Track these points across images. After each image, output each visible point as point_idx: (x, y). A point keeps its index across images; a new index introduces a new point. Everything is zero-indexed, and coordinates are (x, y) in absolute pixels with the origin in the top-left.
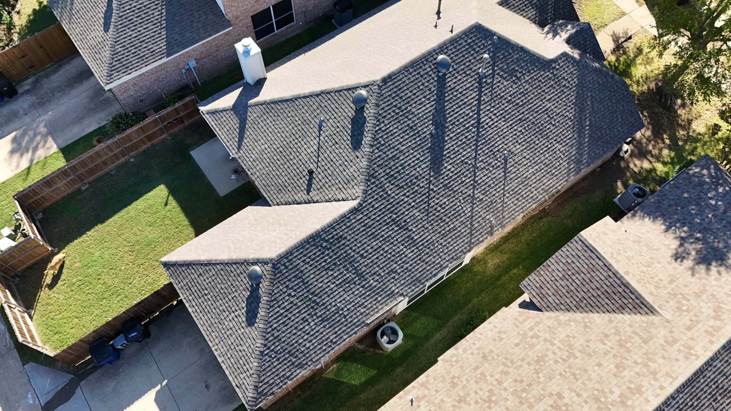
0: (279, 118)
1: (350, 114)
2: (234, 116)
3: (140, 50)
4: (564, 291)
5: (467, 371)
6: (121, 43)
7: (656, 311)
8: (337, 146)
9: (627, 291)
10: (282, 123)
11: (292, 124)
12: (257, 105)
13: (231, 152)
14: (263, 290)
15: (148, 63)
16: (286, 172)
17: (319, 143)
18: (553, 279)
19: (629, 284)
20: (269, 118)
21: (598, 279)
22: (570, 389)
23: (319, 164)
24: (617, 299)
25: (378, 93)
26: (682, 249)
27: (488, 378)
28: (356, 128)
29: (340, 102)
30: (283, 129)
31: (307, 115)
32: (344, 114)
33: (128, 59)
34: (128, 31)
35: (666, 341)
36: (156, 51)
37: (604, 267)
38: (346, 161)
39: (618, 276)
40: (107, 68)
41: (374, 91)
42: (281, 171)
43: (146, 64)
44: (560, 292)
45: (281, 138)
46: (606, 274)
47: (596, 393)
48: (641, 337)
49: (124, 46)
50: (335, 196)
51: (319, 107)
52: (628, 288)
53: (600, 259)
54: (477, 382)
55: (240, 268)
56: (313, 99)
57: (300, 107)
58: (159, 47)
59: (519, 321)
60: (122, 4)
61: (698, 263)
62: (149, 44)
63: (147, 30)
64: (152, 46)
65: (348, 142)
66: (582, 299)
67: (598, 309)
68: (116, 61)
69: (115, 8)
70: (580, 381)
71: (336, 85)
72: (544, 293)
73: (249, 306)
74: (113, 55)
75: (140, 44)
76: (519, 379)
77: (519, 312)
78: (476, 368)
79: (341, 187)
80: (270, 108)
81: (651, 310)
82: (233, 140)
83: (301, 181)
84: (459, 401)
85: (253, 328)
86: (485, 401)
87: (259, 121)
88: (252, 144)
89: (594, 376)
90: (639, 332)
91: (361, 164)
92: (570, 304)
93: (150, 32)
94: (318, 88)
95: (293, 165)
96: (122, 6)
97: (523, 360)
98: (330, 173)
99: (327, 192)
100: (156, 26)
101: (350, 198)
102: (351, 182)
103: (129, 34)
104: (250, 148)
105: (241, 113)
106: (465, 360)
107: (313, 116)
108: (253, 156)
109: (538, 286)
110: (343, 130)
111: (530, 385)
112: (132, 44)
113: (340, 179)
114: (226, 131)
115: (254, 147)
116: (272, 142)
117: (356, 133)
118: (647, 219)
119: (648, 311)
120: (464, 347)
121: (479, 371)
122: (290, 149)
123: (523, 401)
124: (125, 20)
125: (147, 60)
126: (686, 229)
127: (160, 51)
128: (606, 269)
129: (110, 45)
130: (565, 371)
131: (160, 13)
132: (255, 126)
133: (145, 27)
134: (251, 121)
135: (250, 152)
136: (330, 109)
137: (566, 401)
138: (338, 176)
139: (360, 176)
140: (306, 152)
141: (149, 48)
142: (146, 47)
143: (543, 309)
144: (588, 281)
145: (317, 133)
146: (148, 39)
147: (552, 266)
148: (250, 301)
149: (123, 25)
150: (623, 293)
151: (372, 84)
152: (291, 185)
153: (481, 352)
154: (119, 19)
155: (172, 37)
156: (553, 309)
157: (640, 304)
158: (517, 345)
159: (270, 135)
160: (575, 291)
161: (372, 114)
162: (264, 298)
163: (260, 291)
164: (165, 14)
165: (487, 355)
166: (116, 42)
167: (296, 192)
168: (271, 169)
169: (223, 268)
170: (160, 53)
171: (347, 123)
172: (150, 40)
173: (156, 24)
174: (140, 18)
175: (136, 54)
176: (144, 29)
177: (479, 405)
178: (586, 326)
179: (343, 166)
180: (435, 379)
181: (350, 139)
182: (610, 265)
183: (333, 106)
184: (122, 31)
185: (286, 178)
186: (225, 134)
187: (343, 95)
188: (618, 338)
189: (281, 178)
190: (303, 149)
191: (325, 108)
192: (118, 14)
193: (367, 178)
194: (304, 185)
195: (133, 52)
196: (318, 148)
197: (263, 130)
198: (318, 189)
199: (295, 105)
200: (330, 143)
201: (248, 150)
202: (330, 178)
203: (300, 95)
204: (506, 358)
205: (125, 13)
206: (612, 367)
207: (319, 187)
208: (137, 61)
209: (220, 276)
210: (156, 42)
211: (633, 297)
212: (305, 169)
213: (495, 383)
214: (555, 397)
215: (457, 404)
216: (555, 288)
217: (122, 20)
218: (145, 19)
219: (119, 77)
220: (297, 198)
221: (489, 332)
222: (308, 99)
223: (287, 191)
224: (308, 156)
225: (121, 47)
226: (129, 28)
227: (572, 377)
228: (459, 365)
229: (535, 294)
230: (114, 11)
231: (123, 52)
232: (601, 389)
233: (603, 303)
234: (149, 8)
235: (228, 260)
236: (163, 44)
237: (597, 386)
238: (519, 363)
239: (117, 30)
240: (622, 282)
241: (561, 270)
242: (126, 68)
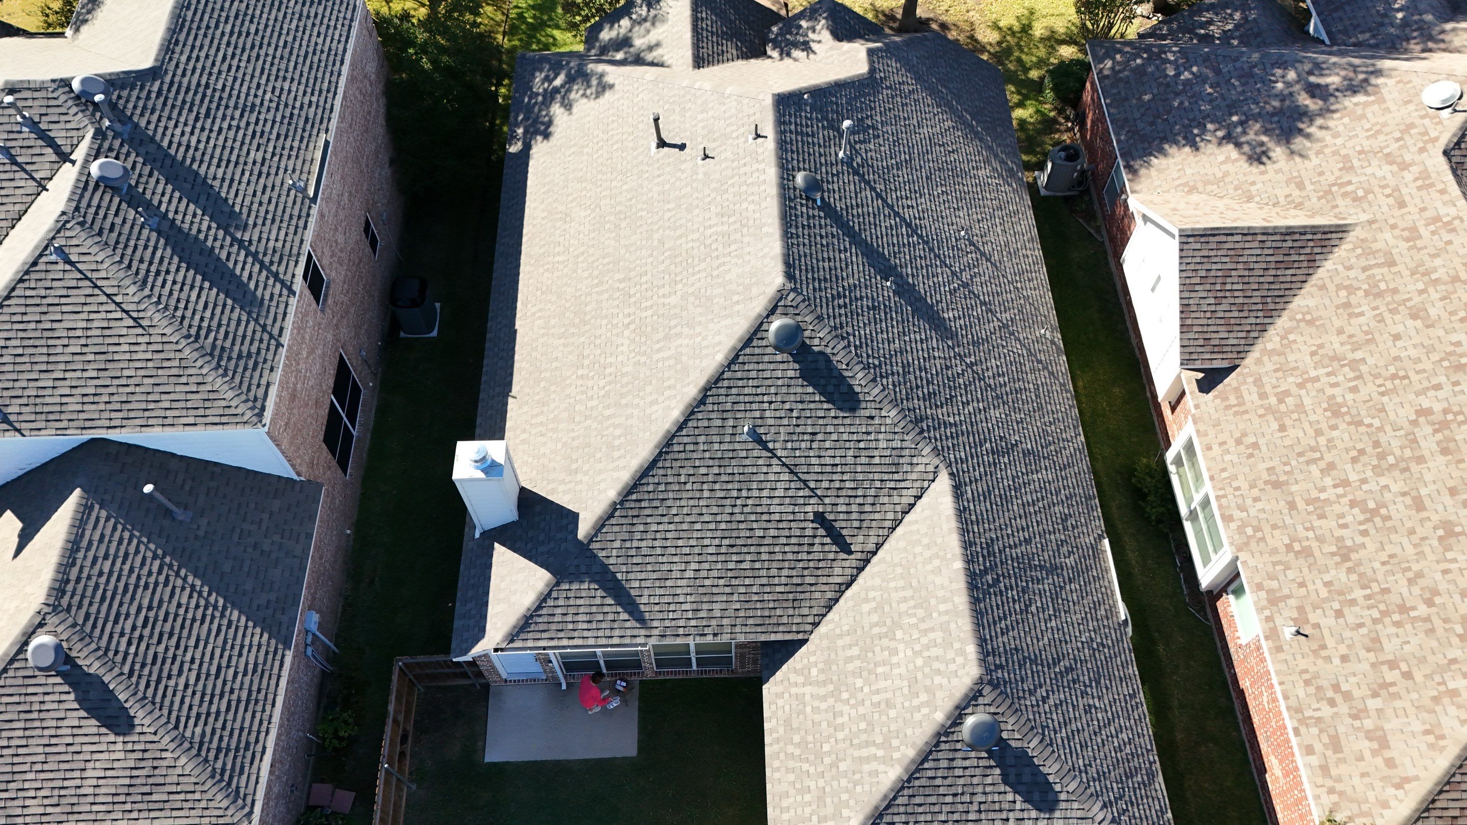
0: (669, 503)
1: (791, 374)
2: (575, 586)
3: (232, 691)
4: (1236, 314)
5: (1288, 521)
6: (188, 718)
7: (1346, 225)
8: (820, 437)
9: (1297, 237)
10: (683, 503)
11: (705, 487)
12: (603, 526)
13: (636, 645)
14: (1017, 736)
15: (270, 697)
16: (775, 565)
17: (784, 464)
18: (1208, 315)
19: (1290, 227)
20: (649, 520)
21: (1254, 259)
22: (1418, 394)
23: (819, 492)
24: (1296, 258)
25: (804, 301)
26: (1246, 148)
27: (1323, 496)
28: (823, 382)
29: (753, 374)
30: (696, 511)
31: (716, 446)
32: (780, 382)
33: (232, 730)
34: (172, 683)
35: (1408, 240)
36: (261, 660)
37: (1246, 238)
38: (859, 441)
39: (1270, 231)
40: (215, 789)
41: (794, 304)
42: (764, 573)
43: (270, 701)
44: (1233, 321)
45: (706, 526)
46: (1256, 244)
47: (1446, 364)
48: (1378, 265)
49: (198, 716)
50: (898, 508)
51: (725, 415)
52: (1294, 233)
53: (1232, 235)
54: (1322, 516)
55: (940, 755)
56: (700, 416)
57: (690, 447)
58: (254, 649)
59: (1235, 406)
60: (107, 649)
61: (1288, 142)
62: (233, 663)
63: (202, 644)
64: (243, 660)
65: (833, 414)
66: (1264, 300)
67: (1291, 292)
68: (216, 758)
69: (101, 672)
70: (1411, 374)
71: (719, 357)
72: (1217, 342)
73: (1022, 788)
74: (198, 755)
75: (220, 682)
76: (1354, 453)
77: (1216, 397)
78: (1292, 506)
79: (892, 485)
80: (632, 505)
81: (1340, 231)
82: (616, 625)
83: (815, 548)
84: (1346, 558)
85: (1063, 805)
86: (1368, 520)
87: (635, 544)
88: (662, 591)
89: (1413, 353)
90: (1367, 263)
91: (888, 421)
92: (1258, 321)
93: (212, 640)
94: (691, 391)
95: (776, 541)
96: (111, 654)
97: (1319, 433)
98: (852, 485)
99: (877, 516)
100: (208, 618)
101: (926, 484)
102: (901, 461)
103: (181, 687)
104: (666, 599)
105: (583, 569)
106: (1262, 516)
107: (727, 438)
108: (684, 607)
109: (1201, 342)
110: (805, 406)
111: (1377, 444)
112: (207, 698)
113: (877, 476)
114: (585, 626)
115: (672, 591)
116: (697, 550)
117: (830, 388)
118: (1154, 161)
119: (1340, 235)
120: (1233, 505)
121: (1301, 505)
122: (742, 526)
123: (1403, 465)
124: (146, 671)
125: (263, 692)
126: (1210, 126)
127: (267, 653)
128: (1249, 238)
129: (172, 746)
130: (1380, 386)
131: (188, 590)
132: (635, 560)
133: (192, 642)
134: (620, 560)
135: (672, 607)
136: (747, 399)
137: (1438, 407)
138: (871, 476)
139: (906, 438)
140: (776, 501)
141: (241, 669)
142: (236, 674)
143: (1237, 362)
144: (1246, 273)
145: (765, 454)
146: (221, 657)
147: (1191, 301)
148: (1012, 778)
149: (153, 684)
150: (1295, 244)
151: (781, 295)
152: (806, 572)
153: (1260, 484)
154: (134, 680)
155: (255, 607)
156: (1247, 348)
157: (1324, 237)
158: (1282, 428)
159: (680, 543)
160: (1246, 301)
161: (829, 338)
162: (1032, 745)
163: (1013, 744)
164: (198, 583)
165: (1274, 478)
166: (176, 727)
167: (826, 572)
168: (742, 589)
169: (910, 792)
170: (270, 657)
171: (799, 390)
172: (227, 654)
173: (204, 616)
174: (166, 636)
175: (234, 704)
176: (196, 647)
177: (1372, 532)
178: (1310, 323)
179: (863, 453)
180: (1271, 577)
181: (830, 406)
182: (1249, 228)
183: (746, 391)
184: (164, 696)
185: (785, 572)
186: (589, 634)
187: (746, 359)
188: (1361, 293)
189: (776, 581)
190: (765, 501)
191: (736, 407)
192: (122, 674)
193: (917, 430)
194: (827, 548)
195: (223, 708)
196: (792, 472)
197: (659, 551)
198: (860, 528)
199: (676, 456)
200: (803, 445)
201: (666, 607)
202: (860, 492)
203: (668, 431)
204: (1300, 454)
205: (130, 658)
206: (1410, 323)
207: (856, 524)
208: (249, 715)
209: (921, 810)
210: (242, 646)
211: (1309, 237)
212: (802, 525)
213: (1340, 490)
214: (1422, 420)
215: (1349, 564)
216: (1222, 322)
217: (140, 677)
218: (177, 631)
219: (253, 778)
220: (839, 580)
221: (1227, 458)
222: (690, 424)
223: (809, 588)
224: (787, 501)
225: (196, 725)
226: (169, 677)
227: (1397, 382)
228: (1267, 529)
229: (1208, 356)
230: (106, 679)
231: (208, 730)
232: (1443, 355)
233: (1289, 279)
234: (161, 601)
235: (906, 770)
236: (257, 636)
237: (1435, 357)
238: (1322, 440)
239: (153, 703)
240: (1282, 234)
241: (1204, 294)
242: (247, 748)
